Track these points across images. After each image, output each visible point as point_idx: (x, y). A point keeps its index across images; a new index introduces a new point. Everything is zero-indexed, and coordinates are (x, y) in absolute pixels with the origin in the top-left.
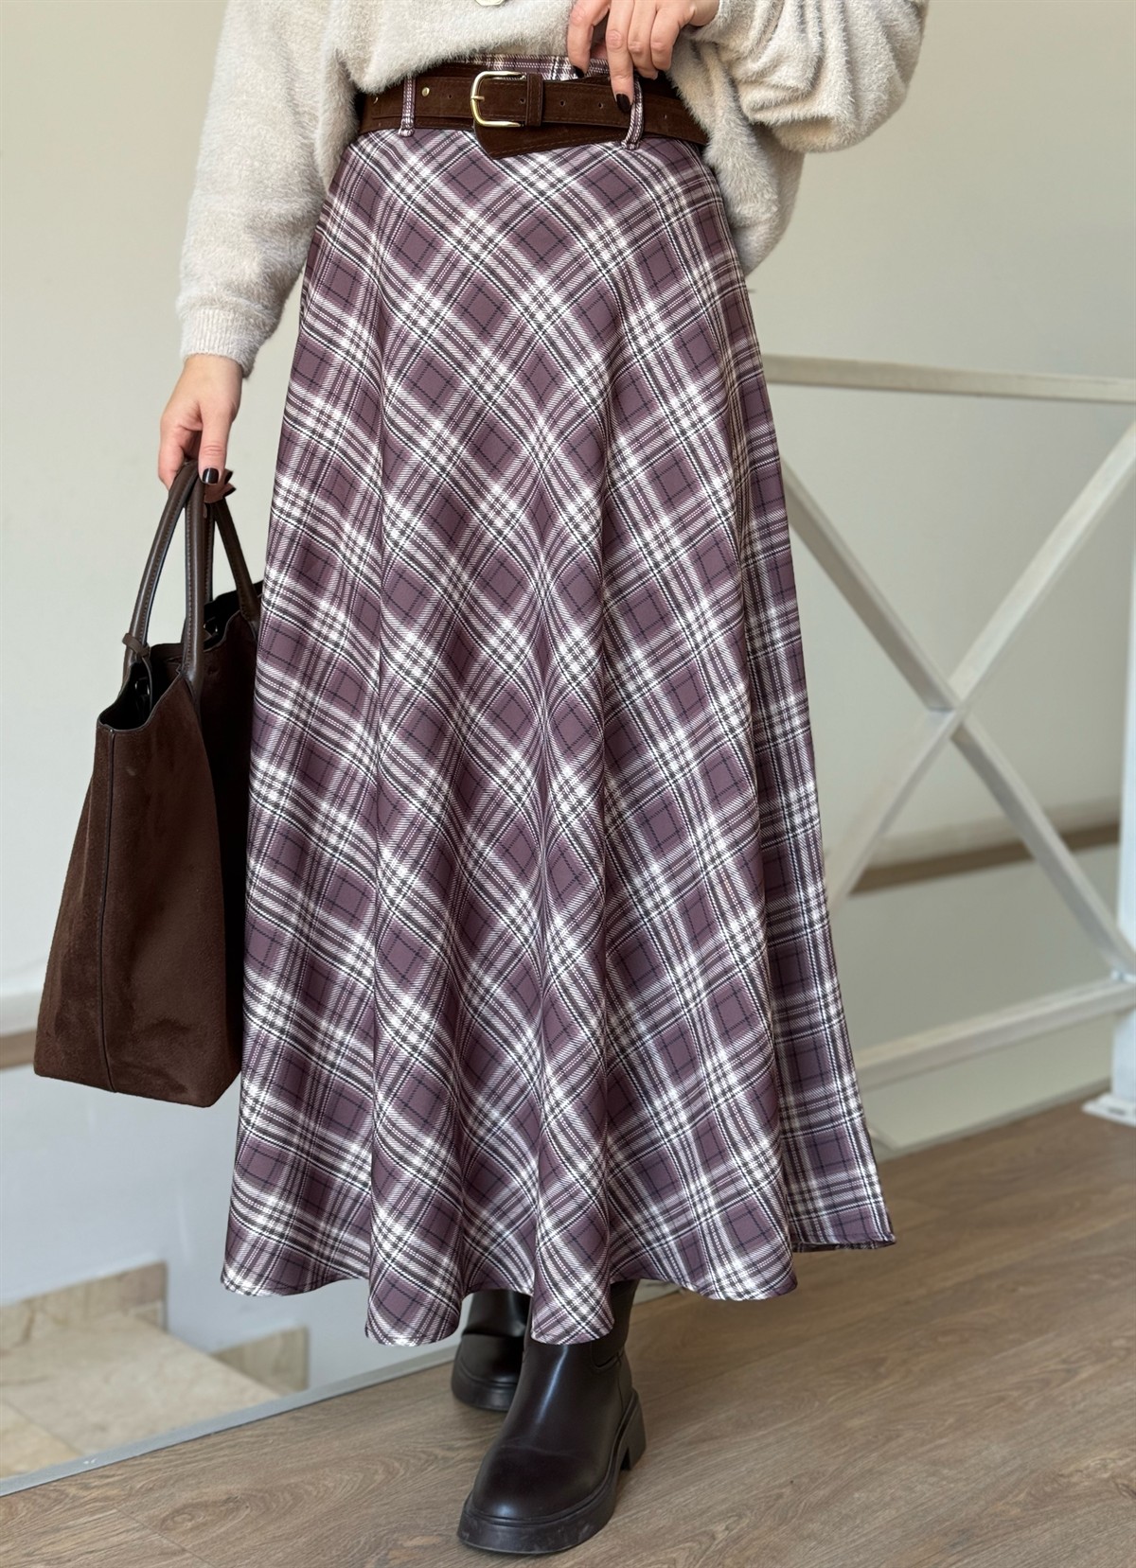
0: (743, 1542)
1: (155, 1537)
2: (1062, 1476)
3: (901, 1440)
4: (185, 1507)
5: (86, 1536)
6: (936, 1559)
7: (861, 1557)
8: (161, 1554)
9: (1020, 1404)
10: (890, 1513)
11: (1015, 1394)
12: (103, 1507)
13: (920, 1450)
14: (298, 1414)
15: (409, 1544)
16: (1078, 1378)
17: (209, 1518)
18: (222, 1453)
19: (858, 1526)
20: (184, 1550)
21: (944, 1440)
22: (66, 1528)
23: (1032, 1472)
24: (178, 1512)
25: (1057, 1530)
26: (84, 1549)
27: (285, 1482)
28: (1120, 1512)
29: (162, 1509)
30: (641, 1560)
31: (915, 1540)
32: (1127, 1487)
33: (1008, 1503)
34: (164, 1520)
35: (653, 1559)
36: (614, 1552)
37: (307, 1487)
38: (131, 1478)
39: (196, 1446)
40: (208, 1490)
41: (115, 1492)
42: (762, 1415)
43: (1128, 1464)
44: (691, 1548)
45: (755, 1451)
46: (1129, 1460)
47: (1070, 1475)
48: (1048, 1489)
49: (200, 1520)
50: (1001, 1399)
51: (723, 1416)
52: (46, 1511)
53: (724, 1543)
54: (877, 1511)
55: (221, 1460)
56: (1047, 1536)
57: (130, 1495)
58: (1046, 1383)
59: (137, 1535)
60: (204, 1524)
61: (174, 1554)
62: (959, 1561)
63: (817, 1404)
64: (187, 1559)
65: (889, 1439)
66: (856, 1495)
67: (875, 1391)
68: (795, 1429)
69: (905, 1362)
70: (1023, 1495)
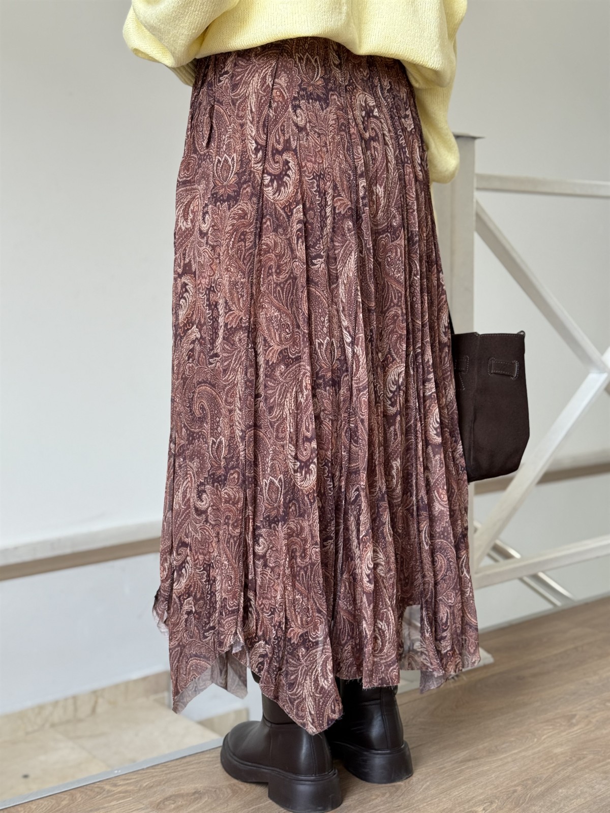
3: (586, 760)
4: (171, 796)
5: (114, 812)
12: (124, 796)
17: (184, 803)
18: (192, 767)
22: (102, 808)
24: (167, 799)
29: (158, 798)
34: (159, 803)
38: (140, 780)
39: (177, 763)
40: (183, 787)
41: (131, 788)
42: (504, 746)
45: (500, 766)
49: (179, 804)
51: (481, 747)
52: (92, 798)
54: (573, 799)
55: (191, 771)
57: (139, 790)
59: (143, 812)
60: (182, 806)
63: (536, 740)
65: (579, 759)
66: (560, 791)
67: (570, 733)
68: (523, 754)
69: (587, 716)
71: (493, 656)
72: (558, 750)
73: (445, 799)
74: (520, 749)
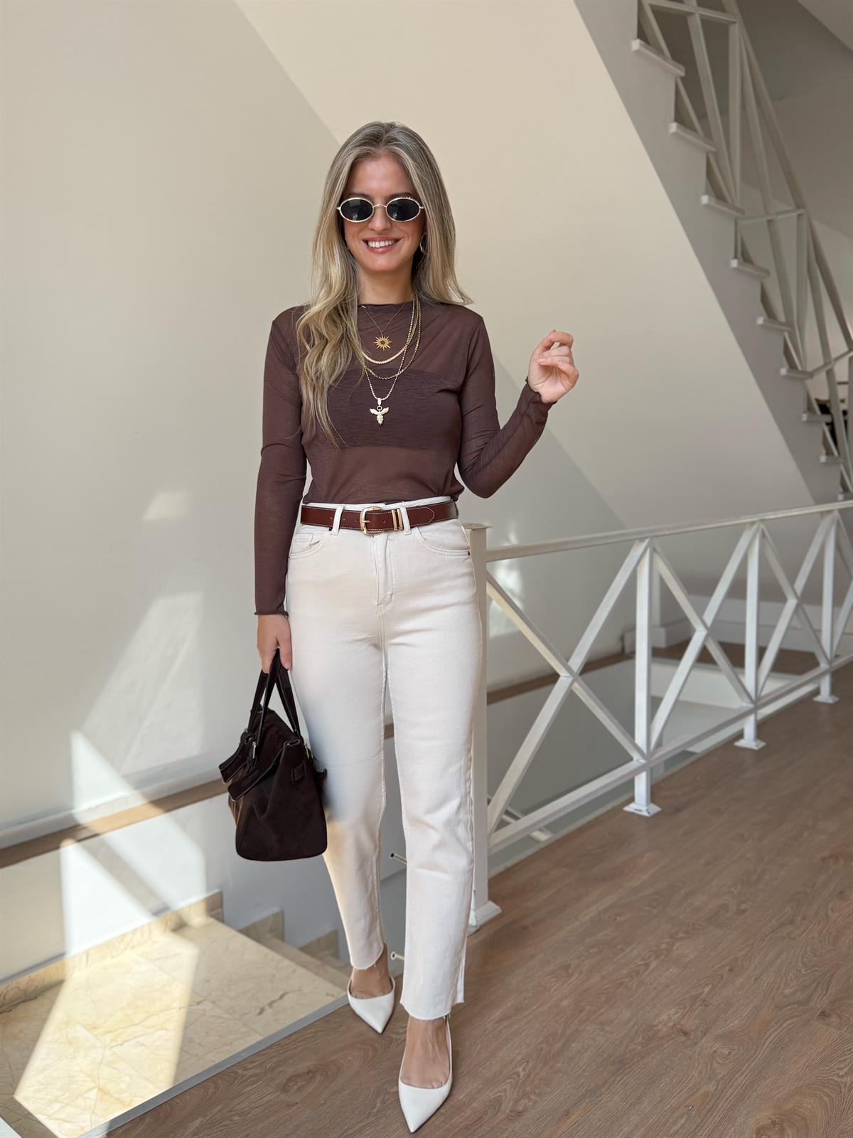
0: (532, 1077)
1: (283, 1097)
2: (654, 1026)
3: (585, 1012)
4: (292, 1077)
5: (252, 1098)
6: (612, 1079)
7: (582, 1081)
9: (629, 986)
10: (588, 1054)
11: (627, 980)
12: (256, 1080)
13: (595, 1016)
16: (650, 969)
17: (303, 1083)
18: (299, 1044)
19: (577, 1064)
20: (296, 1103)
21: (602, 1010)
23: (642, 1025)
24: (289, 1080)
25: (658, 1057)
26: (253, 1105)
27: (331, 1059)
28: (681, 1044)
29: (282, 1079)
30: (491, 1091)
31: (602, 1069)
32: (680, 1029)
33: (635, 1044)
34: (284, 1085)
36: (480, 1087)
37: (342, 1061)
38: (265, 1061)
39: (287, 1041)
40: (299, 1066)
41: (258, 1071)
43: (679, 1017)
44: (511, 1082)
45: (526, 1024)
46: (678, 1014)
47: (657, 1025)
48: (650, 1034)
49: (300, 1084)
50: (622, 984)
52: (231, 1084)
53: (524, 1078)
54: (582, 1054)
55: (301, 1048)
56: (654, 1060)
57: (266, 1072)
58: (638, 972)
59: (274, 1096)
60: (302, 1086)
61: (293, 1105)
62: (622, 1079)
63: (547, 994)
64: (298, 1108)
65: (581, 1012)
66: (573, 1045)
67: (571, 983)
69: (579, 965)
70: (640, 1039)
71: (501, 907)
72: (565, 1003)
73: (494, 1062)
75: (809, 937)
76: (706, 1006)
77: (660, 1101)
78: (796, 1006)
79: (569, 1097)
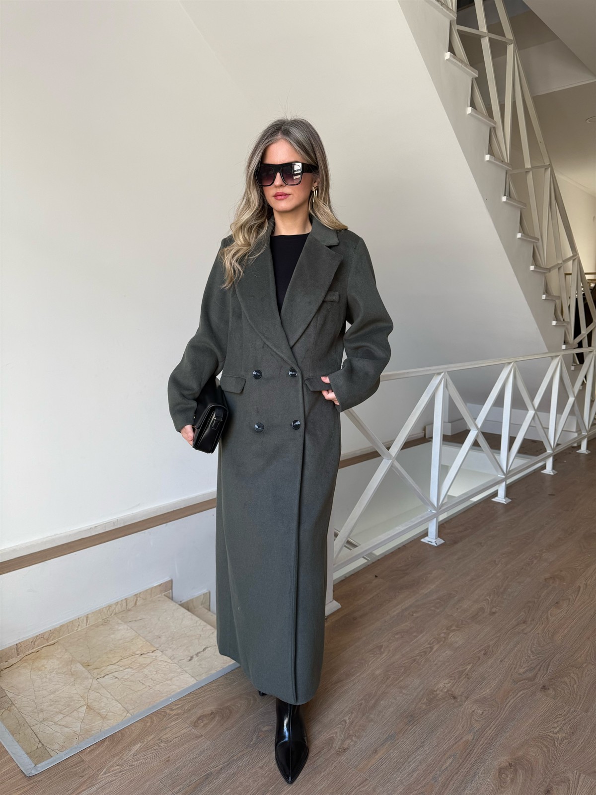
0: (354, 724)
1: (193, 730)
2: (434, 691)
3: (391, 679)
4: (200, 717)
5: (174, 730)
6: (406, 728)
7: (386, 728)
8: (196, 737)
9: (420, 662)
10: (391, 709)
11: (418, 658)
12: (177, 718)
13: (396, 682)
14: (228, 676)
15: (264, 729)
16: (433, 651)
17: (207, 721)
19: (383, 716)
21: (402, 678)
22: (168, 728)
23: (426, 690)
24: (199, 719)
25: (436, 714)
26: (174, 736)
27: (226, 705)
28: (451, 705)
29: (194, 718)
30: (327, 733)
31: (399, 720)
32: (451, 694)
33: (421, 704)
34: (195, 723)
35: (331, 732)
37: (233, 707)
38: (185, 704)
40: (205, 710)
41: (179, 712)
42: (353, 671)
43: (451, 685)
44: (340, 727)
45: (352, 686)
47: (437, 691)
48: (431, 697)
49: (205, 722)
50: (415, 660)
52: (161, 720)
53: (349, 725)
54: (387, 709)
55: (208, 696)
56: (434, 716)
57: (184, 713)
58: (425, 652)
59: (188, 729)
60: (206, 724)
61: (199, 737)
62: (412, 728)
63: (367, 665)
64: (203, 739)
65: (388, 679)
66: (381, 702)
67: (382, 658)
68: (362, 676)
69: (388, 646)
70: (425, 700)
71: (340, 604)
72: (378, 672)
74: (360, 673)
75: (536, 633)
76: (468, 678)
77: (437, 746)
78: (527, 681)
79: (377, 740)
